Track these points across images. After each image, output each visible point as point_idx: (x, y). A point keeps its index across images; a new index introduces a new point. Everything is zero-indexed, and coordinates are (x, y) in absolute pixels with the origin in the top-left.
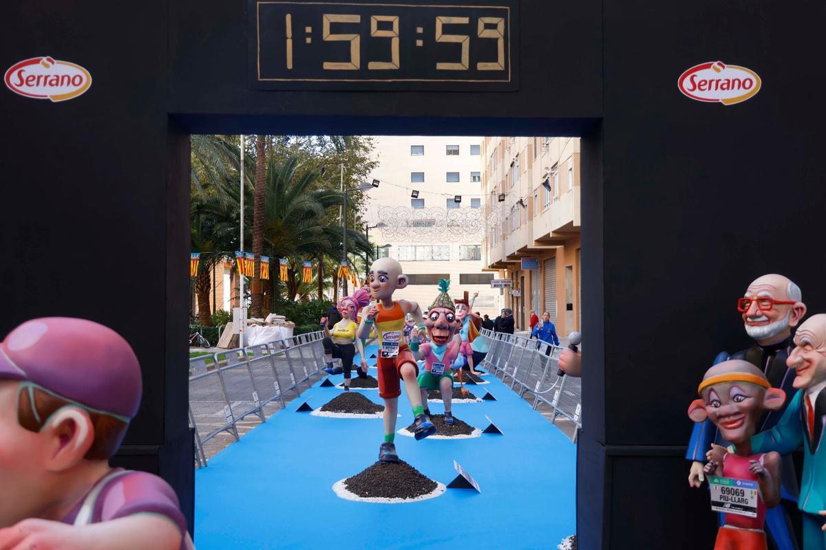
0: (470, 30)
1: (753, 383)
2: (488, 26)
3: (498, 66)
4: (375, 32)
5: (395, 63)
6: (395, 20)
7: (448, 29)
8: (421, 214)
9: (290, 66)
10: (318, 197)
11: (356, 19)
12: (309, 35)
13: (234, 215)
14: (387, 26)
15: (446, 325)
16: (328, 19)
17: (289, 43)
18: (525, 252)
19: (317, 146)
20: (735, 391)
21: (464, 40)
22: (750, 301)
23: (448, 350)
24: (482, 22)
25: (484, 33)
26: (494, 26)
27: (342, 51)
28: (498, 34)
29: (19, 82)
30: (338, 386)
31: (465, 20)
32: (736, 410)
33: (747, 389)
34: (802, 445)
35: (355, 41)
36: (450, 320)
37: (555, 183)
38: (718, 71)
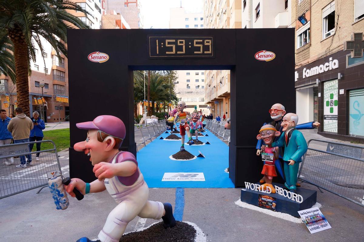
0: (203, 43)
1: (273, 130)
2: (207, 42)
3: (210, 52)
4: (179, 44)
5: (184, 52)
6: (184, 41)
7: (197, 43)
8: (189, 90)
9: (158, 53)
10: (164, 86)
11: (174, 41)
12: (162, 45)
13: (143, 91)
14: (182, 42)
15: (196, 117)
16: (167, 41)
17: (157, 47)
18: (215, 99)
19: (163, 73)
20: (268, 132)
21: (201, 46)
22: (272, 110)
23: (197, 124)
24: (206, 41)
25: (206, 44)
26: (209, 42)
27: (171, 49)
28: (210, 44)
29: (91, 58)
30: (169, 133)
31: (201, 41)
32: (268, 137)
33: (271, 132)
34: (284, 145)
35: (174, 46)
36: (197, 116)
37: (223, 82)
38: (265, 53)
